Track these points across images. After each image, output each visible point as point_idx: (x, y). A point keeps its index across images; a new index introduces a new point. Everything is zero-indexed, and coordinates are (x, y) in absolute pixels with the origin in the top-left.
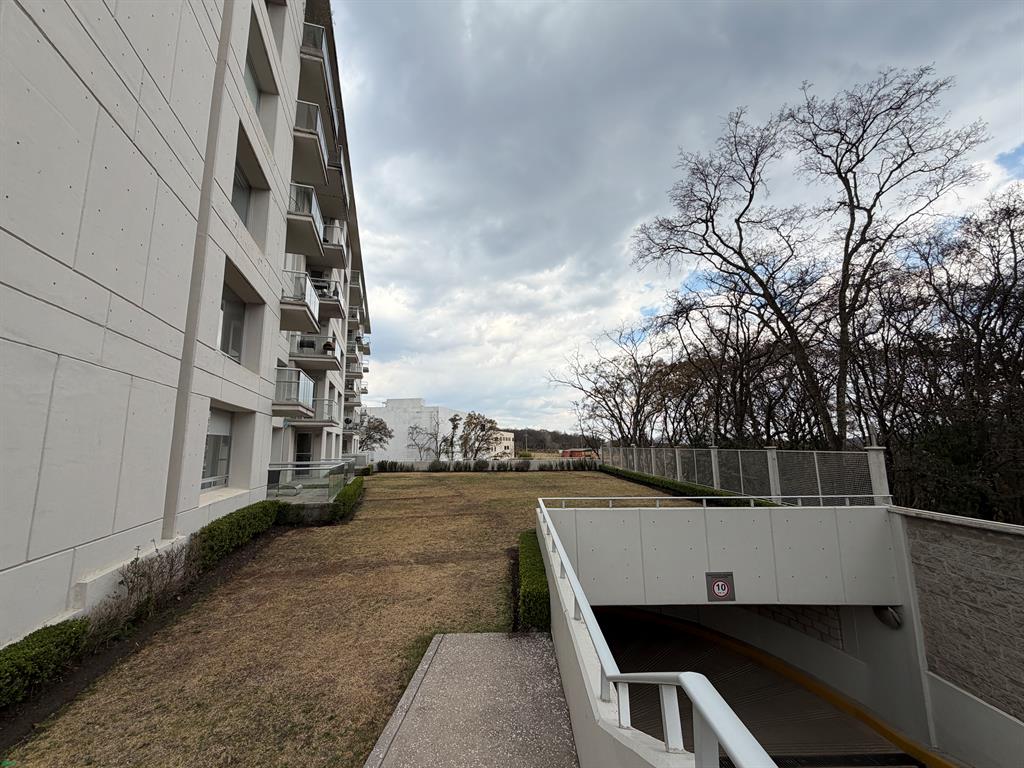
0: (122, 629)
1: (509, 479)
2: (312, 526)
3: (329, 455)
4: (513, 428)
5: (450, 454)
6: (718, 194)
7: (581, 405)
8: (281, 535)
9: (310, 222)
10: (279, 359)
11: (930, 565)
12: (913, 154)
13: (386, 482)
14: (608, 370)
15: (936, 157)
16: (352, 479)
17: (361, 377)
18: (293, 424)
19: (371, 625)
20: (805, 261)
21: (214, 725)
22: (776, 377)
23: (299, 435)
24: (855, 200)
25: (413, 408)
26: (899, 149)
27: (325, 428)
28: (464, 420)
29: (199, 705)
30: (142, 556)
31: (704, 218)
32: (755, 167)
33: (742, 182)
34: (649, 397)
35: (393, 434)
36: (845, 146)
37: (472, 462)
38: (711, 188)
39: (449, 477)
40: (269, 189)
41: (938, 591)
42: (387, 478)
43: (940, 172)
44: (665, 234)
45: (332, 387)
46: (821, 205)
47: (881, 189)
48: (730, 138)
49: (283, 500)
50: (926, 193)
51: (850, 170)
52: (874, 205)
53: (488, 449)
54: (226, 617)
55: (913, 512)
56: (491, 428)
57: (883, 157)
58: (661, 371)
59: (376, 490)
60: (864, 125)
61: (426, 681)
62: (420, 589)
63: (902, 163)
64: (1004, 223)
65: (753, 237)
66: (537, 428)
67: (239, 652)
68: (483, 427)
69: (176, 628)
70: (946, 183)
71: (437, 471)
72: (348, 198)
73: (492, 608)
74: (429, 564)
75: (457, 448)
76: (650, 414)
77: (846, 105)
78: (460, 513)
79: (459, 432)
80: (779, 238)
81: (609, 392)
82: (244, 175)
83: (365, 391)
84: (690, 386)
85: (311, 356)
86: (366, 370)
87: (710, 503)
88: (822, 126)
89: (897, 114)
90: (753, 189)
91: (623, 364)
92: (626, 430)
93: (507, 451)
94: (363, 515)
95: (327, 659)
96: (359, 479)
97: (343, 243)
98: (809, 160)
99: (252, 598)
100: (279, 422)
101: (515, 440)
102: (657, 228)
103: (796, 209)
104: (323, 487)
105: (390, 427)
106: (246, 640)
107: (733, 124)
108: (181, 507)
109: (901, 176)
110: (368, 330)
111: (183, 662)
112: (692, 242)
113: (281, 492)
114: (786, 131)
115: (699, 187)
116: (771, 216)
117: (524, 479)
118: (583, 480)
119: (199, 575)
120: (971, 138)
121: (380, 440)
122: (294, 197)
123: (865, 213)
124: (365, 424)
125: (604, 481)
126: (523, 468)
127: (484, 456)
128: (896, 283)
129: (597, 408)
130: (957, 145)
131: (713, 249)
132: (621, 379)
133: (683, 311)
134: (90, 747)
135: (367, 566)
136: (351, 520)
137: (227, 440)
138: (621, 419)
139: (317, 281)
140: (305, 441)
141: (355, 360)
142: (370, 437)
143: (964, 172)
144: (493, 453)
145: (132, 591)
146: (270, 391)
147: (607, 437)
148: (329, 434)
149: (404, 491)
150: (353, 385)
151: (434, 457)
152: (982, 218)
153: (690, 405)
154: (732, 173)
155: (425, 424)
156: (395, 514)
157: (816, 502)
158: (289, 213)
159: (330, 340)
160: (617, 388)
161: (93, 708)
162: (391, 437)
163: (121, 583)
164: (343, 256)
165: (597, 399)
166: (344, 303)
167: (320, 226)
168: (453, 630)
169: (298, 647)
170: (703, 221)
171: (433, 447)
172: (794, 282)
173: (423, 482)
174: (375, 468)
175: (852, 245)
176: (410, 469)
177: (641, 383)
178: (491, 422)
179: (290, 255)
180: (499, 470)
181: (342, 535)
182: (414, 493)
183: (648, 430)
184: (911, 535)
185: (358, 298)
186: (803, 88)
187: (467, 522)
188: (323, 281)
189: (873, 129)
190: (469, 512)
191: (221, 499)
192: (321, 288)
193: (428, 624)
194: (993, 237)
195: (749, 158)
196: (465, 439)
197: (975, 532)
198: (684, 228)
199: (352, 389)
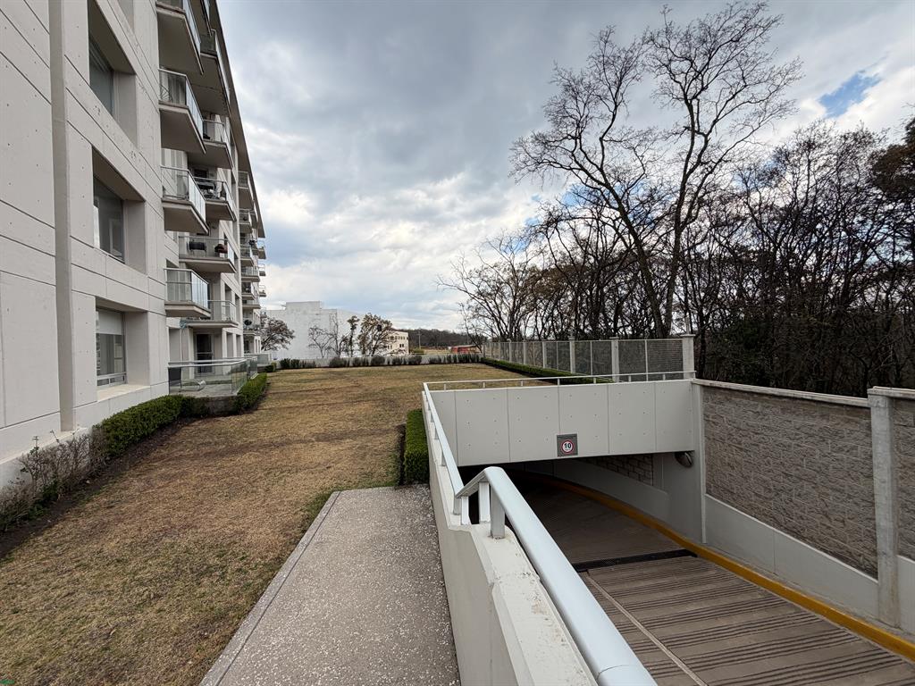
0: (31, 510)
1: (404, 371)
2: (218, 416)
3: (230, 354)
4: (407, 328)
5: (350, 352)
6: (586, 112)
7: (466, 306)
8: (188, 425)
9: (186, 115)
10: (167, 261)
11: (714, 420)
12: (745, 86)
13: (289, 377)
14: (490, 275)
15: (761, 90)
16: (255, 375)
17: (258, 281)
18: (190, 324)
19: (276, 490)
20: (655, 179)
21: (135, 574)
22: (626, 282)
23: (198, 336)
24: (696, 125)
25: (312, 310)
26: (735, 80)
27: (224, 329)
28: (361, 321)
29: (118, 561)
30: (42, 446)
31: (573, 134)
32: (618, 88)
33: (607, 102)
34: (524, 299)
35: (294, 334)
36: (692, 74)
37: (370, 359)
38: (581, 105)
39: (349, 371)
40: (134, 74)
41: (718, 439)
42: (289, 374)
43: (763, 104)
44: (540, 148)
45: (228, 289)
46: (671, 128)
47: (718, 117)
48: (599, 56)
49: (186, 395)
50: (751, 123)
51: (695, 97)
52: (710, 131)
53: (385, 347)
54: (138, 494)
55: (708, 382)
56: (387, 328)
57: (723, 86)
58: (534, 276)
59: (280, 384)
60: (710, 54)
61: (324, 524)
62: (320, 460)
63: (736, 93)
64: (805, 155)
65: (615, 155)
66: (429, 328)
67: (154, 519)
68: (380, 327)
69: (90, 504)
70: (767, 115)
71: (338, 367)
72: (227, 90)
73: (382, 470)
74: (329, 440)
75: (356, 347)
76: (525, 313)
77: (697, 33)
78: (358, 400)
79: (358, 332)
80: (635, 157)
81: (490, 294)
82: (100, 52)
83: (263, 295)
84: (558, 289)
85: (200, 258)
86: (263, 274)
87: (564, 382)
88: (677, 53)
89: (736, 46)
90: (616, 109)
91: (503, 270)
92: (504, 328)
93: (402, 348)
94: (267, 405)
95: (237, 518)
96: (263, 375)
97: (227, 140)
98: (665, 85)
99: (162, 477)
100: (175, 322)
101: (409, 339)
102: (533, 142)
103: (650, 131)
104: (226, 382)
105: (290, 328)
106: (160, 509)
107: (602, 43)
108: (78, 400)
109: (733, 106)
110: (261, 234)
111: (99, 531)
112: (563, 157)
113: (184, 388)
114: (647, 55)
115: (571, 104)
116: (630, 136)
117: (416, 371)
118: (466, 371)
119: (106, 461)
120: (789, 75)
121: (282, 340)
122: (165, 85)
123: (703, 138)
124: (266, 326)
125: (483, 370)
126: (415, 362)
127: (380, 353)
128: (723, 203)
129: (479, 309)
130: (778, 82)
131: (580, 165)
132: (501, 283)
133: (553, 221)
134: (15, 601)
135: (272, 445)
136: (257, 410)
137: (120, 339)
138: (500, 318)
139: (202, 181)
140: (205, 341)
141: (251, 264)
142: (272, 338)
143: (781, 106)
144: (390, 351)
145: (36, 477)
146: (162, 292)
147: (487, 334)
148: (229, 335)
149: (308, 384)
150: (250, 288)
151: (334, 354)
152: (790, 149)
153: (556, 306)
154: (600, 93)
155: (324, 325)
156: (298, 404)
157: (643, 378)
158: (161, 103)
159: (222, 243)
160: (497, 291)
161: (12, 572)
162: (292, 337)
163: (23, 470)
164: (227, 155)
165: (481, 301)
166: (234, 205)
167: (198, 120)
168: (349, 488)
169: (210, 510)
170: (573, 138)
171: (334, 346)
172: (645, 198)
173: (325, 376)
174: (278, 366)
175: (690, 166)
176: (312, 366)
177: (517, 286)
178: (387, 322)
179: (168, 151)
180: (394, 364)
181: (248, 422)
182: (316, 385)
183: (522, 327)
184: (705, 400)
185: (248, 200)
186: (664, 12)
187: (364, 406)
188: (209, 181)
189: (717, 58)
190: (366, 399)
191: (120, 394)
192: (207, 188)
193: (327, 485)
194: (796, 166)
195: (613, 78)
196: (363, 339)
197: (746, 394)
198: (557, 144)
199: (249, 291)
